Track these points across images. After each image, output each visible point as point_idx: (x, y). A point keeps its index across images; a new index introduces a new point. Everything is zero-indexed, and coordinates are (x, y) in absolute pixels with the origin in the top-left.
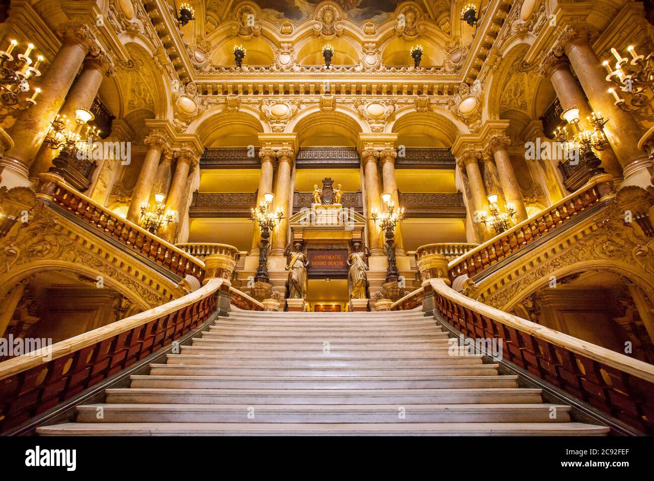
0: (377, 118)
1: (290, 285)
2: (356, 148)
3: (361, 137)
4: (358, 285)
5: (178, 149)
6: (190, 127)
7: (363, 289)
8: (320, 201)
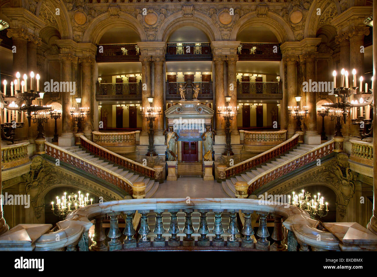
0: (225, 26)
1: (168, 153)
2: (210, 44)
3: (213, 44)
4: (208, 153)
5: (80, 55)
6: (85, 34)
7: (211, 155)
8: (184, 97)
